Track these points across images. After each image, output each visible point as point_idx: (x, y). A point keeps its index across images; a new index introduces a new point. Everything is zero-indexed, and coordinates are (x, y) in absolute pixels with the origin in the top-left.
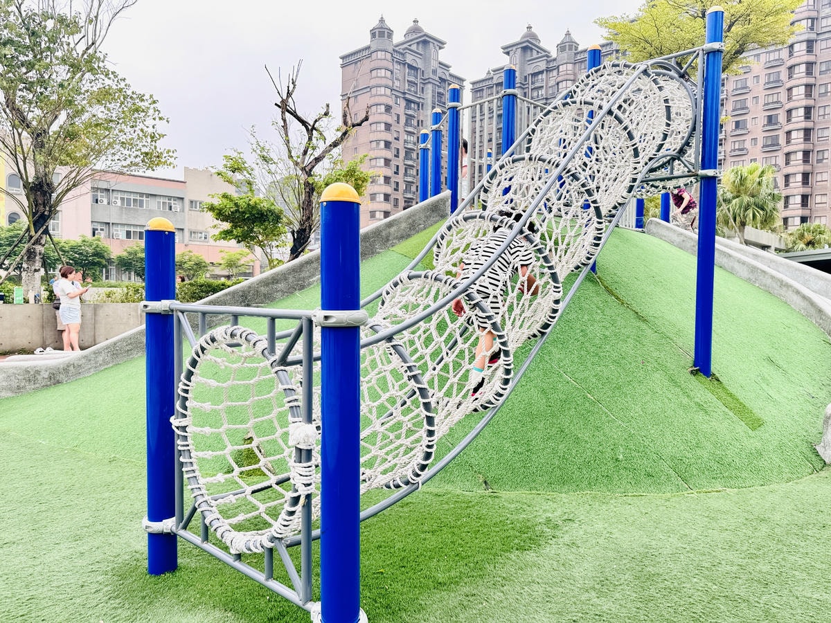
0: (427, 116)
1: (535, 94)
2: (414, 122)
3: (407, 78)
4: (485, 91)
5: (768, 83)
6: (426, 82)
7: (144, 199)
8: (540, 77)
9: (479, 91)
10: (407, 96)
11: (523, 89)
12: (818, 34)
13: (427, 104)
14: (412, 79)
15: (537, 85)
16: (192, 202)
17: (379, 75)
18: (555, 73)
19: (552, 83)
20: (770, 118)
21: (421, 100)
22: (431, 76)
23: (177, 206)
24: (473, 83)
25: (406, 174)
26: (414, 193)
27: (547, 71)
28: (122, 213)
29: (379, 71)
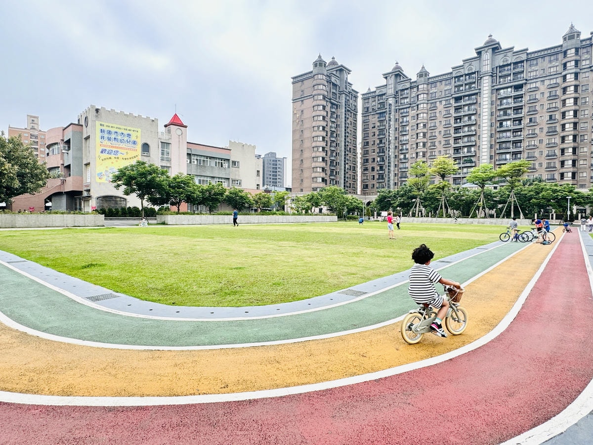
0: (342, 112)
1: (402, 101)
2: (335, 116)
3: (332, 91)
4: (370, 99)
5: (550, 96)
6: (341, 93)
7: (209, 160)
8: (406, 91)
9: (367, 99)
10: (332, 101)
11: (396, 98)
12: (580, 69)
13: (342, 106)
14: (334, 91)
15: (404, 96)
16: (233, 162)
17: (319, 88)
18: (415, 89)
19: (413, 95)
20: (551, 117)
21: (339, 103)
22: (345, 90)
23: (226, 165)
24: (363, 95)
25: (331, 146)
26: (335, 157)
27: (410, 88)
28: (197, 168)
29: (319, 86)
